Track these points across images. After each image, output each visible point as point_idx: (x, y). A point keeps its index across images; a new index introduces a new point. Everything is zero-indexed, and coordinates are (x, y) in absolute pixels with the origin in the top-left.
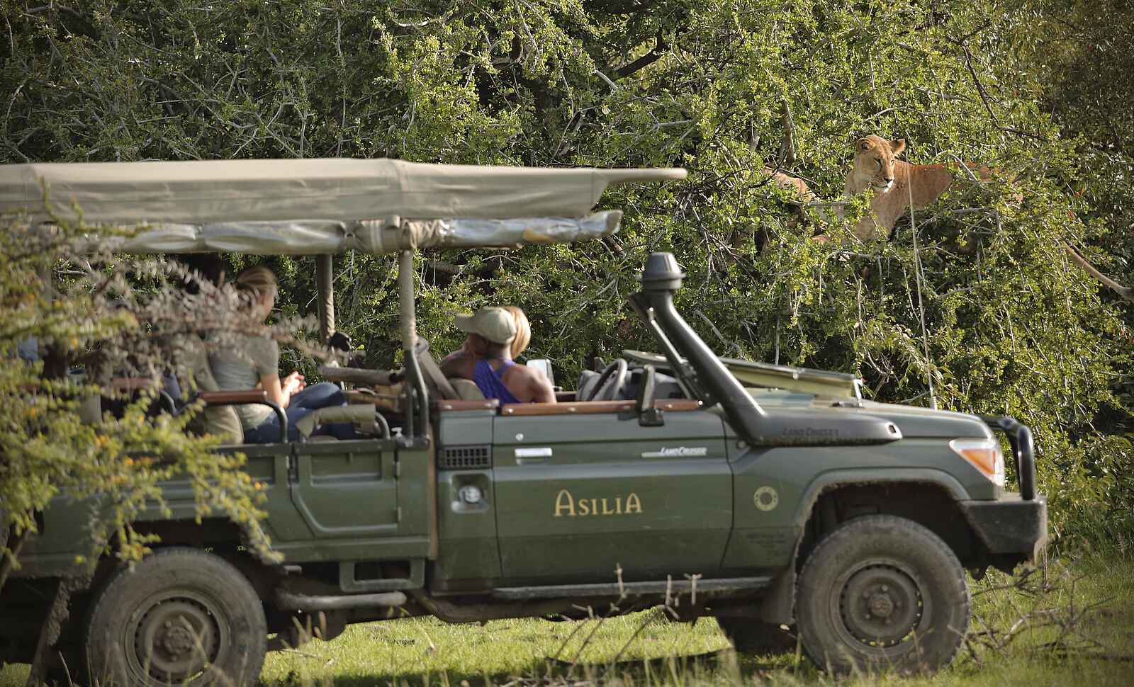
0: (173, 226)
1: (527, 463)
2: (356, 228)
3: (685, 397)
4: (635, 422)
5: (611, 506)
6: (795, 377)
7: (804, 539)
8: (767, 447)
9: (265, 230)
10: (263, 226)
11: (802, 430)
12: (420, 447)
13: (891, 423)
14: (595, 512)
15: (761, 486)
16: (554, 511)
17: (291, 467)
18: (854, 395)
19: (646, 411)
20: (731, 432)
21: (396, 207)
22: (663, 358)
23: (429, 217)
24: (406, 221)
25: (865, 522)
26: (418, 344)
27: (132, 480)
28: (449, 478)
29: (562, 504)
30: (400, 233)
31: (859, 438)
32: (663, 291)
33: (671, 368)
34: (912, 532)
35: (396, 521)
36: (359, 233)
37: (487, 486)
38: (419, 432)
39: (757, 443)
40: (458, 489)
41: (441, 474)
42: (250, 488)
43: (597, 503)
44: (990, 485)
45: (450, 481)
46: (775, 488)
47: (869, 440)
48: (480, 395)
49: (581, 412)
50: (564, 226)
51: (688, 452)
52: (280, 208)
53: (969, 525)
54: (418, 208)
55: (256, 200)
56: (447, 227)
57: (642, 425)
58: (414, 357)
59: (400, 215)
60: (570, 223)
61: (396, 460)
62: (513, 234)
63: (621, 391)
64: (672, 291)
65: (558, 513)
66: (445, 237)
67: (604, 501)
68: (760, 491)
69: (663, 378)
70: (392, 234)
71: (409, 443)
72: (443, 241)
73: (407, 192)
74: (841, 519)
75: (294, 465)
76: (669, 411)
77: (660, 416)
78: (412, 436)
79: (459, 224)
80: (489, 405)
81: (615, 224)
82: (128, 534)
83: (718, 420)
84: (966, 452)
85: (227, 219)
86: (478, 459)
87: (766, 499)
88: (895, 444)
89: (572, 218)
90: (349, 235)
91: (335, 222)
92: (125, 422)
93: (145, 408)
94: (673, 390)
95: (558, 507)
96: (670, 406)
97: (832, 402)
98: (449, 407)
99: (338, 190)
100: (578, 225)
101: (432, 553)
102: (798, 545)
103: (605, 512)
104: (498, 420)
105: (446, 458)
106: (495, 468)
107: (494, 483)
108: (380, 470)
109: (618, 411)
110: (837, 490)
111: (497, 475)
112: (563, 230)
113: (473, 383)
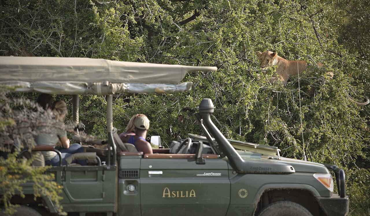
0: (22, 82)
1: (153, 177)
2: (91, 85)
3: (214, 154)
4: (194, 162)
5: (184, 194)
6: (255, 147)
7: (257, 209)
8: (244, 173)
9: (57, 85)
10: (56, 83)
11: (258, 168)
12: (113, 169)
13: (291, 166)
14: (178, 196)
15: (242, 188)
16: (163, 196)
17: (63, 176)
18: (277, 154)
19: (199, 158)
20: (230, 168)
21: (107, 78)
22: (205, 138)
23: (119, 82)
24: (111, 83)
25: (280, 204)
26: (113, 130)
27: (10, 183)
28: (123, 181)
29: (165, 193)
30: (108, 88)
31: (279, 171)
32: (207, 113)
33: (208, 142)
34: (298, 208)
35: (102, 197)
36: (93, 87)
37: (137, 185)
38: (112, 163)
39: (240, 172)
40: (126, 186)
41: (120, 180)
42: (56, 188)
43: (179, 193)
44: (329, 191)
45: (124, 183)
46: (246, 189)
47: (283, 172)
48: (136, 150)
49: (174, 158)
50: (170, 87)
51: (214, 174)
52: (63, 77)
53: (319, 206)
54: (115, 78)
55: (54, 73)
56: (126, 86)
57: (197, 164)
58: (112, 135)
59: (108, 81)
60: (173, 86)
61: (103, 174)
62: (151, 89)
63: (189, 150)
64: (210, 113)
65: (164, 196)
66: (125, 90)
67: (182, 192)
68: (241, 190)
69: (205, 146)
70: (105, 88)
71: (108, 168)
72: (124, 91)
73: (111, 72)
74: (271, 202)
75: (64, 175)
76: (207, 159)
77: (204, 160)
78: (110, 165)
79: (131, 85)
80: (139, 154)
81: (190, 87)
82: (8, 204)
83: (225, 162)
84: (319, 178)
85: (42, 80)
86: (134, 175)
87: (243, 193)
88: (293, 174)
89: (173, 84)
90: (89, 88)
91: (84, 83)
92: (8, 161)
93: (16, 155)
94: (209, 151)
95: (164, 194)
96: (208, 157)
97: (269, 157)
98: (124, 154)
99: (85, 70)
100: (176, 87)
101: (115, 210)
102: (254, 211)
103: (182, 196)
104: (143, 160)
105: (122, 174)
106: (140, 178)
107: (140, 184)
108: (97, 178)
109: (188, 158)
110: (270, 191)
111: (141, 181)
112: (170, 89)
113: (134, 146)
